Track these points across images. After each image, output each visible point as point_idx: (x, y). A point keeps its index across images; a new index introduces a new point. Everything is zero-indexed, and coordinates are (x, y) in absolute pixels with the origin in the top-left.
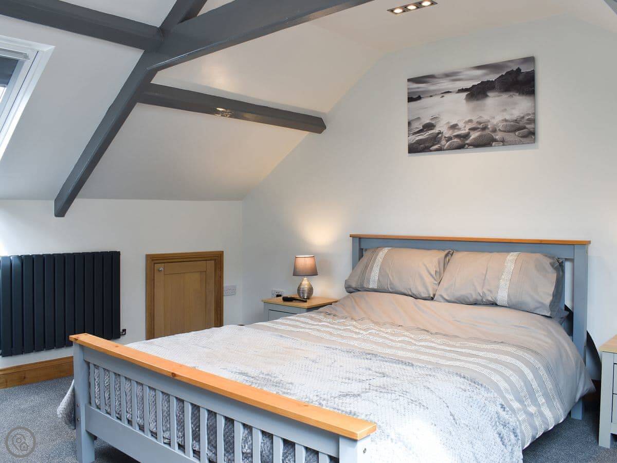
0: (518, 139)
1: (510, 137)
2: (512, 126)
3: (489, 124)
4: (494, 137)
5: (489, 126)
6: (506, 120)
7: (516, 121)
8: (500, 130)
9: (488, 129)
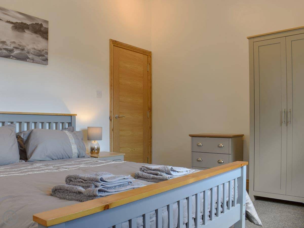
0: (41, 61)
1: (37, 58)
2: (38, 53)
3: (25, 48)
4: (28, 56)
5: (25, 49)
6: (35, 49)
7: (40, 51)
8: (31, 53)
9: (25, 50)
